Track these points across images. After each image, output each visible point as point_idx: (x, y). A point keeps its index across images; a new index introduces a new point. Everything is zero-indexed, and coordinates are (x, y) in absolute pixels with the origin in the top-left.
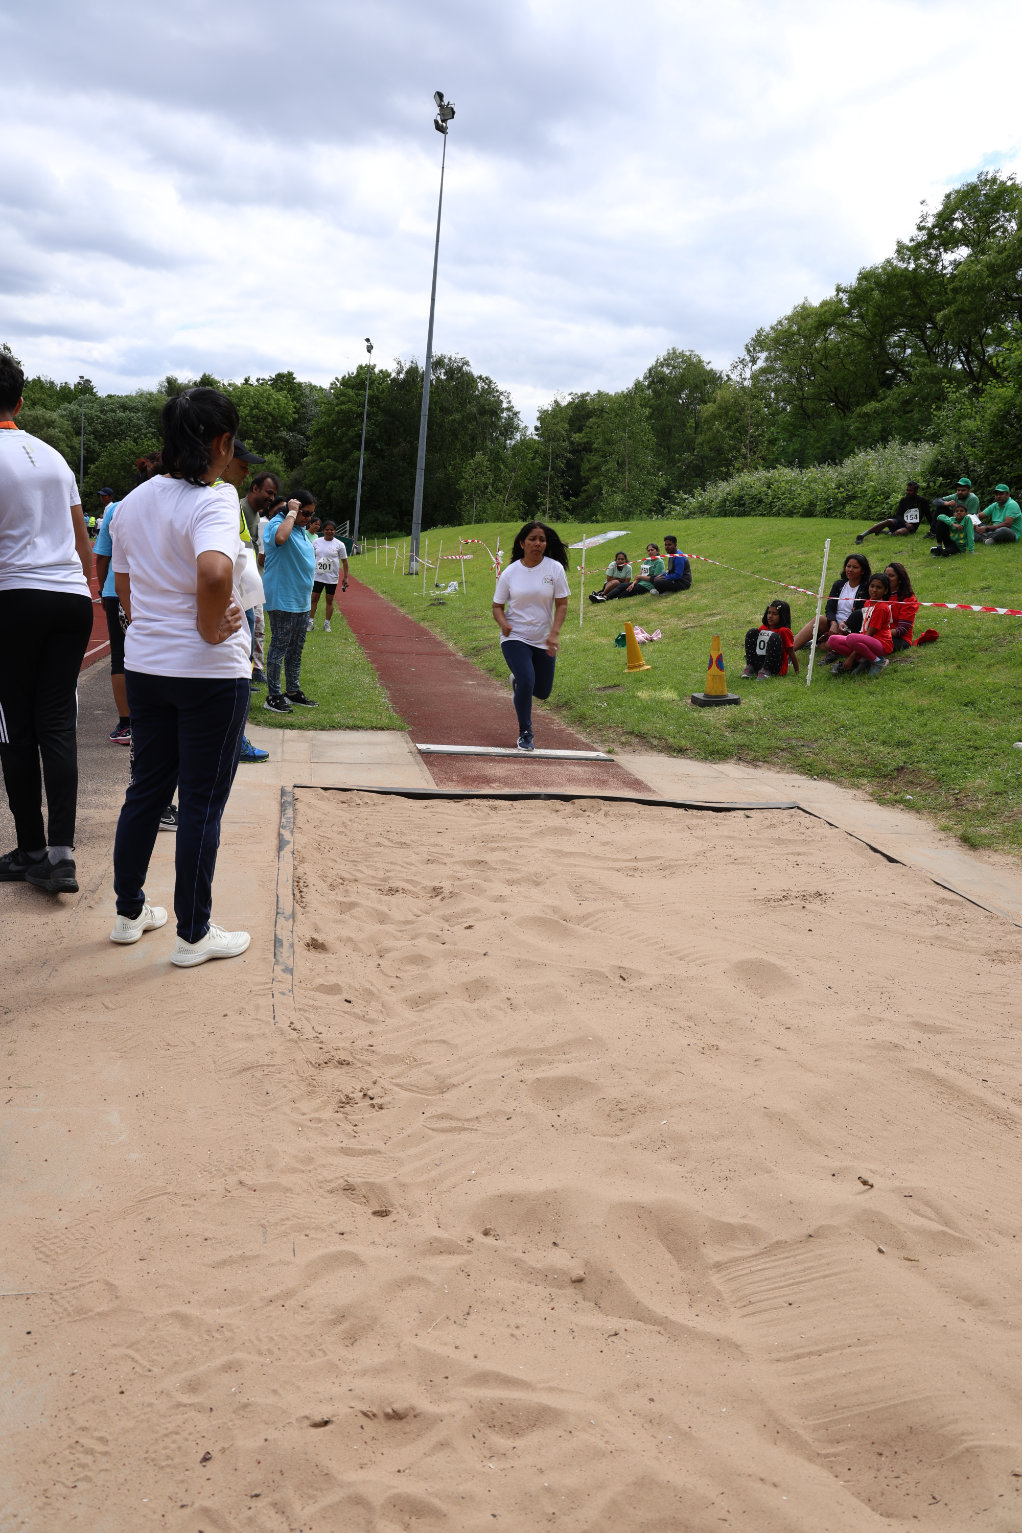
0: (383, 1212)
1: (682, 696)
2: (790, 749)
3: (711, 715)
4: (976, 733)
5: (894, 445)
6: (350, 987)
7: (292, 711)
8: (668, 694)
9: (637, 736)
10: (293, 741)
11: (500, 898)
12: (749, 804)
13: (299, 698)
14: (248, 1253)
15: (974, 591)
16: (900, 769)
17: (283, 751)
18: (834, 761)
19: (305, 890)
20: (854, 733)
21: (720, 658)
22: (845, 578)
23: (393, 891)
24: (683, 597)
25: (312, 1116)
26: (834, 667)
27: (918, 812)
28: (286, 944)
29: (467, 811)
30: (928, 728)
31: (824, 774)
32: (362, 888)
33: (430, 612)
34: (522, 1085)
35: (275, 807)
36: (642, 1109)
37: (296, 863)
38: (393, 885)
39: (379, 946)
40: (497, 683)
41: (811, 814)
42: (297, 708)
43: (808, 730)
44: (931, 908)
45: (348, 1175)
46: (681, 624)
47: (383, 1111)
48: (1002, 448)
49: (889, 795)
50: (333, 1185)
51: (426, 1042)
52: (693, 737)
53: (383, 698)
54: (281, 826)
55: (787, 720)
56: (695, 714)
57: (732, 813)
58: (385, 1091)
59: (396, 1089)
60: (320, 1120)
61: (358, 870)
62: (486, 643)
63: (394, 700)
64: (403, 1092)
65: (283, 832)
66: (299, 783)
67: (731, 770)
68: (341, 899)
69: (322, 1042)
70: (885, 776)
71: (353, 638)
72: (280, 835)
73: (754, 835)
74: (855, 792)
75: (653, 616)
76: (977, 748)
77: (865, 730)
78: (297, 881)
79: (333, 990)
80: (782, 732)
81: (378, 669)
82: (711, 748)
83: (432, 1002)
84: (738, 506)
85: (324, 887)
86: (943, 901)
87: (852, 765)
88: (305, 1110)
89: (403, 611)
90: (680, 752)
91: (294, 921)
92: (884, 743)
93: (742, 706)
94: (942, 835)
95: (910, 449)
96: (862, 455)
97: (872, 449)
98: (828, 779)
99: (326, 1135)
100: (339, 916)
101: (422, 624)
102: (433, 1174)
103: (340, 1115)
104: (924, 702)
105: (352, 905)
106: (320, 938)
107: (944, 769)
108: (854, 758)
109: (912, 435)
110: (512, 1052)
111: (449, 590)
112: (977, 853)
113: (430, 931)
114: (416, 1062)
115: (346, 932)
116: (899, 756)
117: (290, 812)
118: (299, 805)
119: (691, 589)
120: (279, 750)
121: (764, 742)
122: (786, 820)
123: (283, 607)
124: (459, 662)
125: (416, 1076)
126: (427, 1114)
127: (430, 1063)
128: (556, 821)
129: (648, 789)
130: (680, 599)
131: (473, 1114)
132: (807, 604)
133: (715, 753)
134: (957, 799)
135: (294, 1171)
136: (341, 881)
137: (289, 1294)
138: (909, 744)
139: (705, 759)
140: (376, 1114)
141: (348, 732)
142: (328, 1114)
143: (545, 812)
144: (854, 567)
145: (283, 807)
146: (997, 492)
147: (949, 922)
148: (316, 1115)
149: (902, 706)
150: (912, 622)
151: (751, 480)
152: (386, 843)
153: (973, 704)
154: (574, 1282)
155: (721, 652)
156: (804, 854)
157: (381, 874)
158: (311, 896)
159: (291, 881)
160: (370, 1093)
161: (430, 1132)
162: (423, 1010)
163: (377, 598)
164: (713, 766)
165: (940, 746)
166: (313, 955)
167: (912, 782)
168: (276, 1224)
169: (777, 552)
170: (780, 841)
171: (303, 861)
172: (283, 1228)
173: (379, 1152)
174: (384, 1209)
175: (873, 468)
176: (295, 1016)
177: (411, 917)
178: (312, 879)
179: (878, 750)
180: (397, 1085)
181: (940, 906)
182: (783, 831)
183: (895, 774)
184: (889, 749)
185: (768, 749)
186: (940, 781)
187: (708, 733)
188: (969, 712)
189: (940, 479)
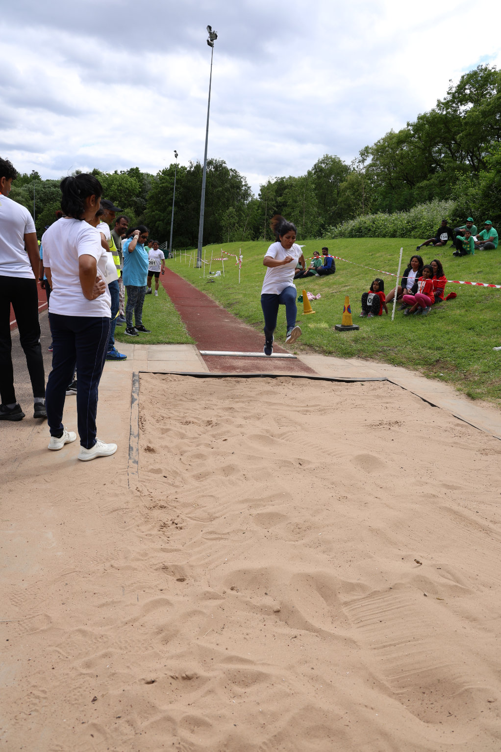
0: (181, 579)
1: (330, 326)
2: (383, 351)
3: (344, 335)
4: (475, 343)
5: (435, 202)
6: (166, 469)
7: (138, 335)
8: (324, 325)
9: (309, 346)
10: (139, 350)
11: (241, 426)
12: (364, 378)
13: (142, 329)
14: (115, 600)
15: (474, 273)
16: (437, 361)
17: (134, 355)
18: (405, 358)
19: (144, 423)
20: (414, 343)
21: (349, 307)
22: (410, 267)
23: (187, 423)
24: (331, 277)
25: (146, 533)
26: (405, 311)
27: (446, 382)
28: (135, 449)
29: (224, 383)
30: (451, 340)
31: (400, 364)
32: (173, 422)
33: (207, 286)
34: (251, 517)
35: (130, 382)
36: (309, 528)
37: (140, 409)
38: (188, 420)
39: (181, 450)
40: (239, 320)
41: (393, 383)
42: (141, 334)
43: (392, 342)
44: (452, 429)
45: (164, 562)
46: (331, 291)
47: (182, 530)
48: (488, 203)
49: (432, 374)
50: (157, 566)
51: (203, 496)
52: (336, 346)
53: (184, 329)
54: (133, 392)
55: (382, 337)
56: (337, 335)
57: (355, 383)
58: (183, 520)
59: (188, 519)
60: (151, 535)
61: (171, 413)
62: (235, 301)
63: (189, 329)
64: (192, 521)
65: (133, 394)
66: (141, 371)
67: (354, 362)
68: (162, 427)
69: (152, 497)
70: (430, 365)
71: (168, 299)
72: (132, 396)
73: (365, 393)
74: (415, 372)
75: (316, 287)
76: (475, 350)
77: (420, 342)
78: (140, 418)
79: (158, 471)
80: (380, 343)
81: (181, 314)
82: (344, 351)
83: (207, 477)
84: (359, 233)
85: (153, 421)
86: (458, 425)
87: (414, 359)
88: (144, 531)
89: (193, 285)
90: (329, 353)
91: (139, 438)
92: (430, 348)
93: (360, 330)
94: (458, 393)
95: (443, 203)
96: (419, 207)
97: (424, 204)
98: (402, 366)
99: (154, 542)
100: (161, 436)
101: (203, 292)
102: (206, 560)
103: (161, 532)
104: (449, 328)
105: (168, 430)
106: (151, 446)
107: (459, 361)
108: (415, 356)
109: (444, 197)
110: (246, 501)
111: (216, 275)
112: (475, 402)
113: (205, 442)
114: (198, 506)
115: (164, 443)
116: (437, 355)
117: (137, 385)
118: (141, 381)
119: (335, 273)
120: (132, 355)
121: (371, 348)
122: (381, 386)
123: (133, 284)
124: (221, 310)
125: (199, 513)
126: (204, 532)
127: (205, 507)
128: (268, 388)
129: (313, 372)
130: (330, 278)
131: (226, 531)
132: (392, 281)
133: (347, 354)
134: (465, 375)
135: (138, 560)
136: (162, 418)
137: (135, 620)
138: (442, 348)
139: (341, 357)
140: (178, 531)
141: (166, 345)
142: (155, 532)
143: (263, 384)
144: (416, 262)
145: (134, 382)
146: (486, 224)
147: (460, 435)
148: (149, 532)
149: (438, 330)
150: (443, 289)
151: (365, 219)
152: (185, 399)
153: (473, 329)
154: (275, 612)
155: (350, 304)
156: (390, 403)
157: (182, 415)
158: (147, 426)
159: (137, 419)
160: (175, 521)
161: (205, 540)
162: (202, 481)
163: (181, 279)
164: (346, 360)
165: (458, 349)
166: (148, 454)
167: (443, 367)
168: (129, 586)
169: (378, 255)
170: (378, 397)
171: (143, 408)
172: (132, 588)
173: (180, 550)
174: (182, 578)
175: (424, 213)
176: (139, 485)
177: (197, 436)
178: (148, 417)
179: (426, 352)
180: (189, 517)
181: (456, 428)
182: (379, 392)
183: (435, 363)
184: (432, 351)
185: (373, 351)
186: (457, 367)
187: (343, 344)
188: (471, 332)
189: (458, 218)
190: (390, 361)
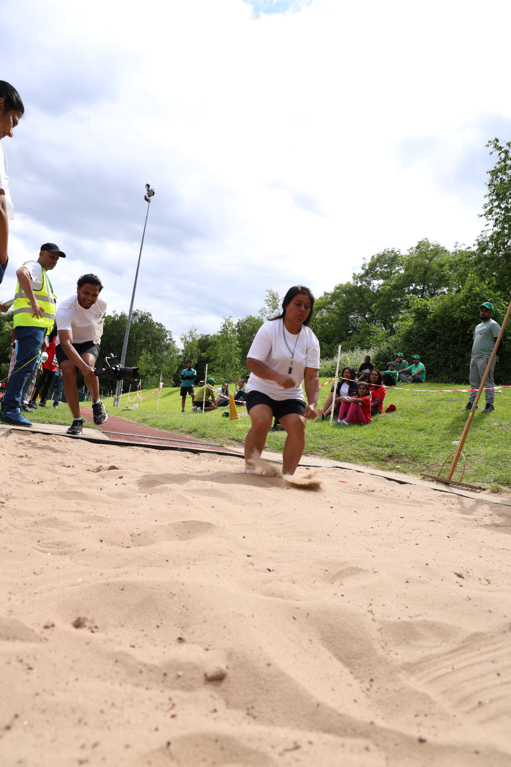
2: (325, 449)
4: (429, 440)
5: (357, 351)
9: (237, 441)
12: (309, 464)
16: (390, 457)
18: (352, 455)
20: (361, 442)
22: (342, 381)
27: (405, 473)
29: (129, 452)
30: (401, 440)
31: (347, 460)
33: (122, 413)
43: (334, 441)
48: (410, 347)
49: (387, 467)
70: (383, 460)
74: (366, 467)
76: (431, 446)
87: (362, 456)
92: (378, 446)
98: (349, 462)
104: (396, 430)
107: (415, 455)
108: (362, 453)
116: (388, 451)
122: (331, 471)
134: (427, 467)
138: (392, 446)
143: (181, 457)
144: (348, 373)
146: (414, 358)
150: (383, 400)
153: (423, 430)
154: (210, 679)
165: (411, 446)
167: (398, 461)
175: (348, 358)
179: (373, 449)
183: (388, 458)
184: (382, 449)
185: (313, 448)
186: (414, 459)
187: (278, 440)
188: (422, 433)
189: (382, 362)
190: (334, 457)
